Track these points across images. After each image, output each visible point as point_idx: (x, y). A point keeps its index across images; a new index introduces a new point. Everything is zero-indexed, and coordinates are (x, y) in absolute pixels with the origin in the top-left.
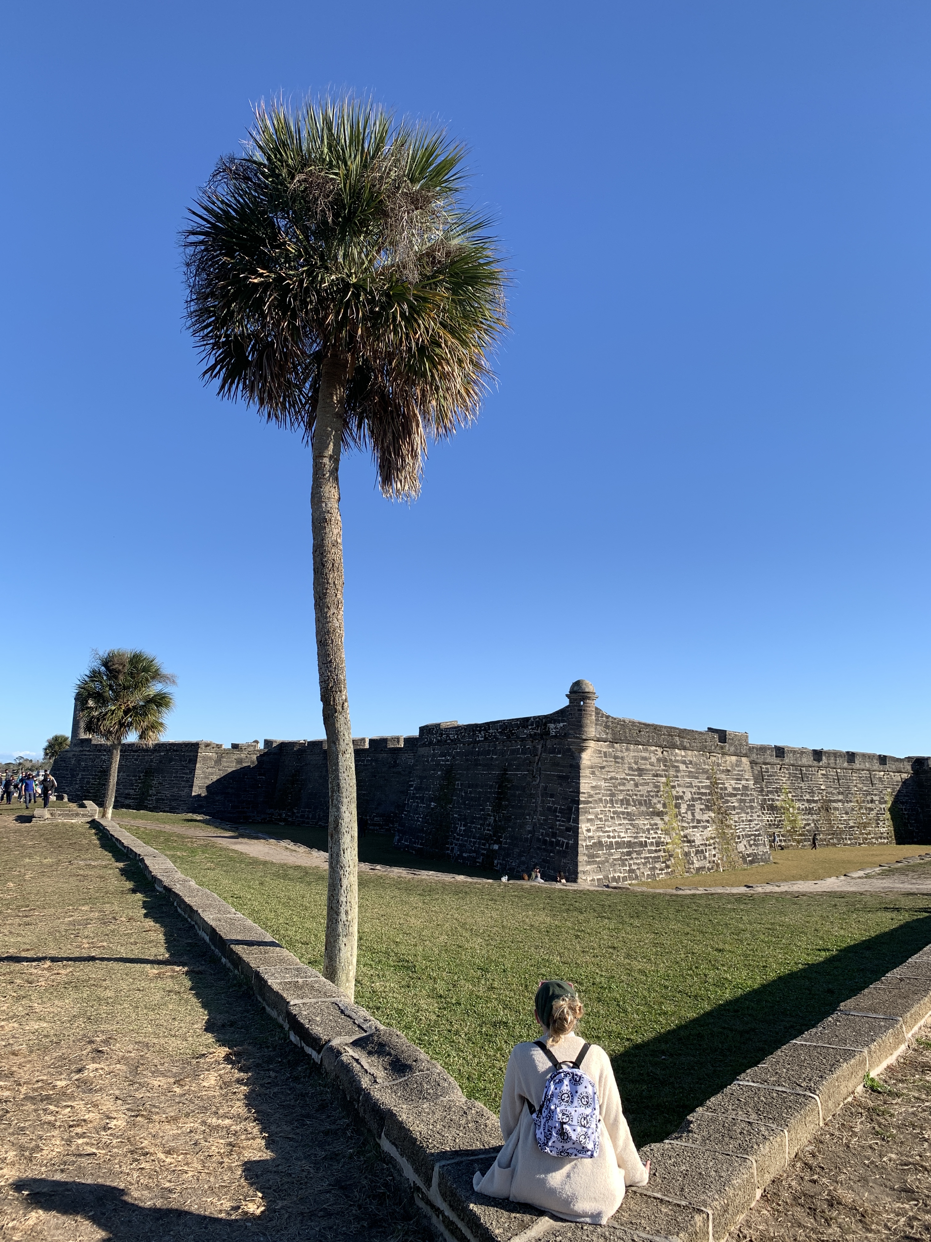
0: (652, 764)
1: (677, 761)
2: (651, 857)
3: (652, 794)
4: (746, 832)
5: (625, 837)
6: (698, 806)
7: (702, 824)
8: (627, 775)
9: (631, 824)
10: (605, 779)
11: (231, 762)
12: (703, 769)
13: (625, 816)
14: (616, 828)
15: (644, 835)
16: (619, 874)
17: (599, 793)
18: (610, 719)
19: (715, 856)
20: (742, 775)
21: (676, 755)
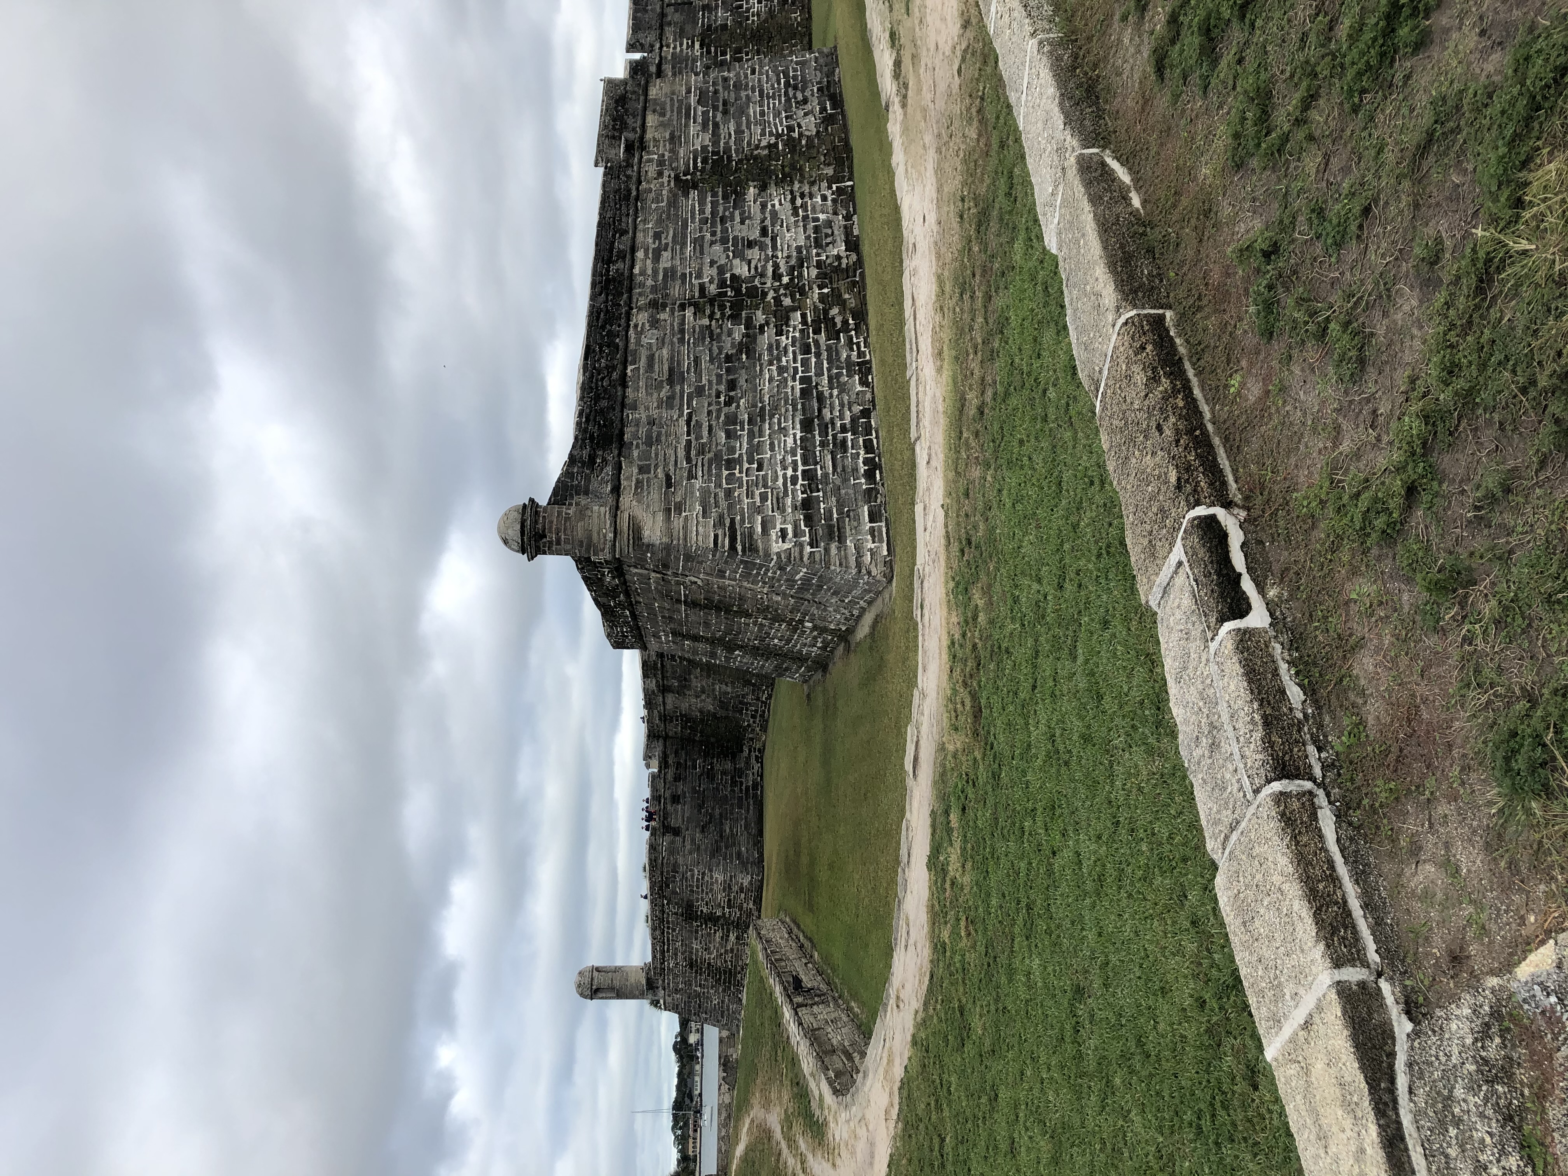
0: (661, 342)
1: (655, 271)
2: (829, 370)
3: (716, 350)
4: (781, 108)
5: (795, 435)
6: (738, 230)
7: (768, 222)
8: (681, 415)
9: (772, 417)
10: (691, 476)
12: (669, 204)
13: (756, 429)
14: (779, 457)
15: (790, 383)
16: (861, 460)
17: (716, 495)
18: (575, 453)
19: (824, 198)
20: (680, 102)
21: (643, 273)
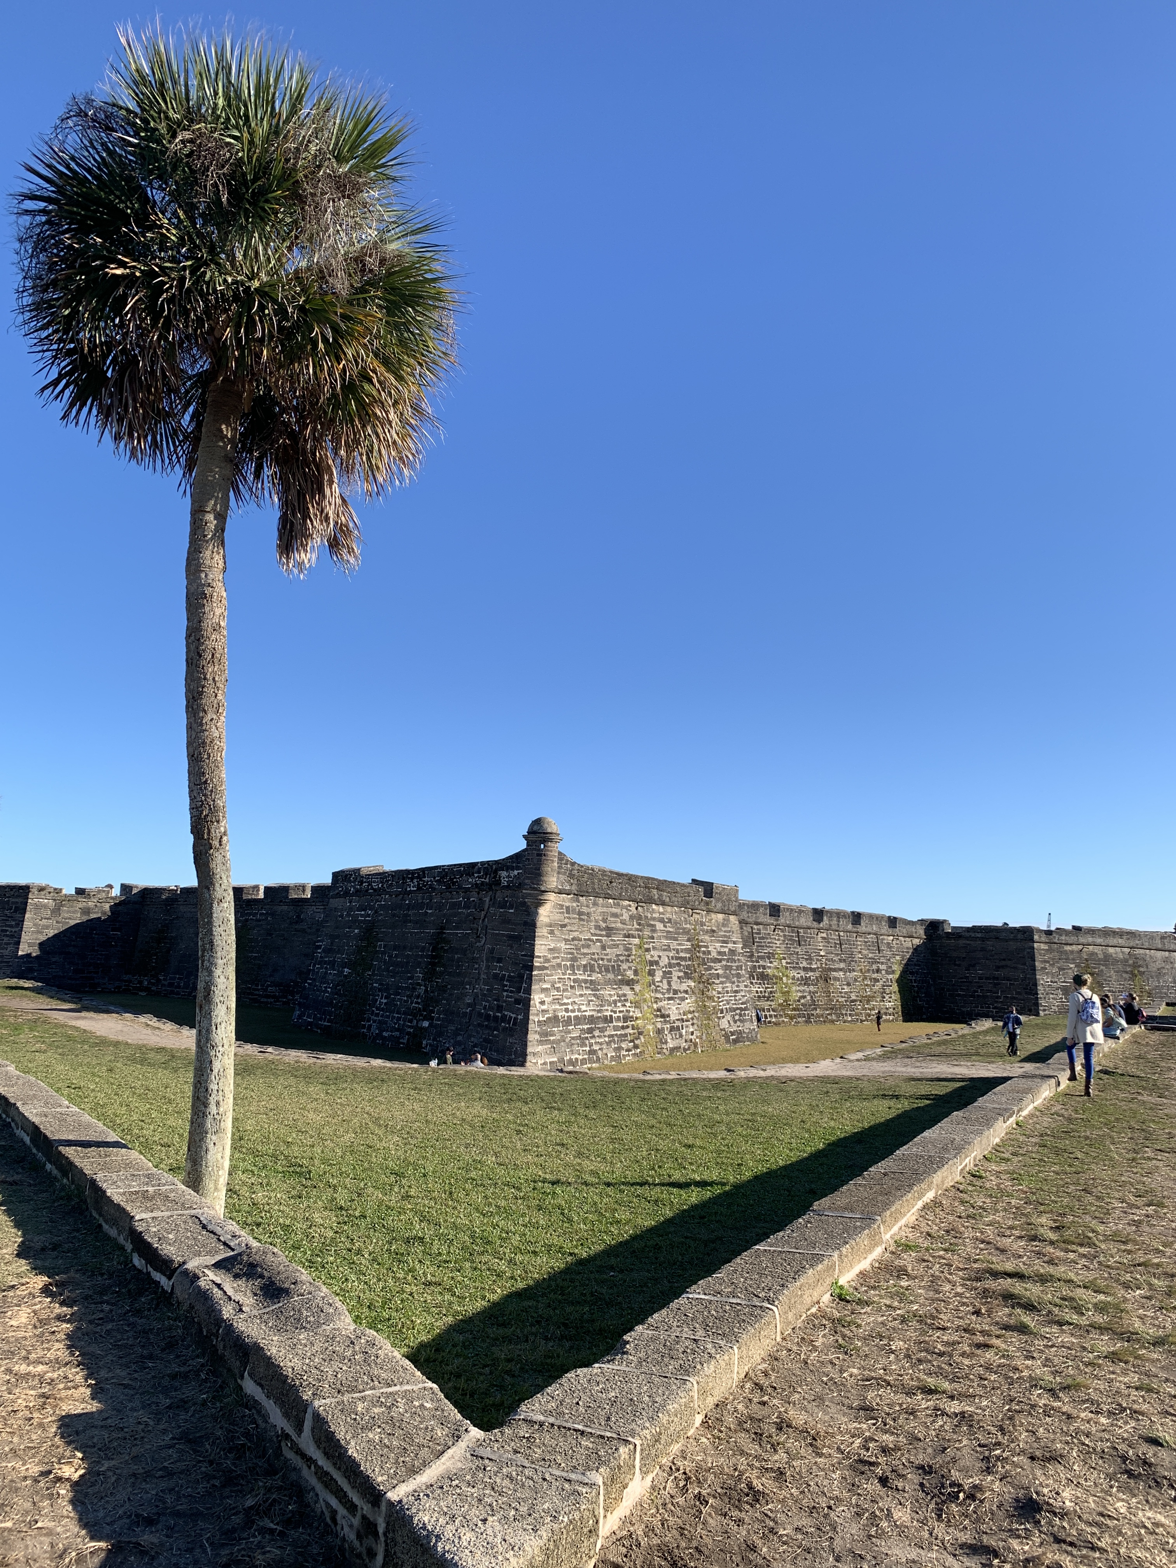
0: (623, 922)
1: (654, 919)
2: (616, 1035)
3: (621, 958)
4: (731, 1005)
5: (586, 1011)
6: (676, 973)
7: (680, 995)
8: (592, 934)
9: (594, 995)
10: (566, 940)
11: (74, 912)
12: (684, 929)
13: (588, 985)
14: (576, 1000)
15: (610, 1008)
16: (577, 1056)
17: (558, 957)
18: (576, 866)
19: (692, 1033)
20: (729, 937)
21: (653, 911)
